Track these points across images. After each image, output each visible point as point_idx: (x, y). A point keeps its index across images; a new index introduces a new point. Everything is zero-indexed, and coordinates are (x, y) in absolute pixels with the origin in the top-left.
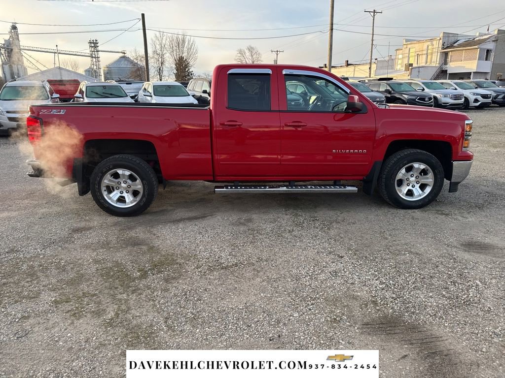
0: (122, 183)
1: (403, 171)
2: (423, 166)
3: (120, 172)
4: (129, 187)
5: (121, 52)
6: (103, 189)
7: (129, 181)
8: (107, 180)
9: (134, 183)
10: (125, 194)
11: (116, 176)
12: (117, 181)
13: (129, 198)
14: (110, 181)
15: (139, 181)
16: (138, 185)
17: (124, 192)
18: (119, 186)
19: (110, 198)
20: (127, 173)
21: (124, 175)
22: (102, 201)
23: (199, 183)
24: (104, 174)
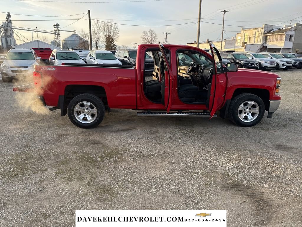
0: (86, 109)
1: (242, 105)
2: (253, 103)
3: (85, 103)
4: (90, 112)
5: (73, 32)
6: (75, 112)
7: (90, 109)
8: (77, 108)
9: (92, 109)
10: (87, 116)
11: (82, 105)
12: (83, 108)
13: (89, 118)
14: (79, 108)
15: (95, 108)
16: (95, 111)
17: (87, 114)
18: (84, 111)
19: (79, 118)
20: (89, 104)
21: (87, 105)
22: (74, 119)
23: (126, 110)
24: (76, 104)
